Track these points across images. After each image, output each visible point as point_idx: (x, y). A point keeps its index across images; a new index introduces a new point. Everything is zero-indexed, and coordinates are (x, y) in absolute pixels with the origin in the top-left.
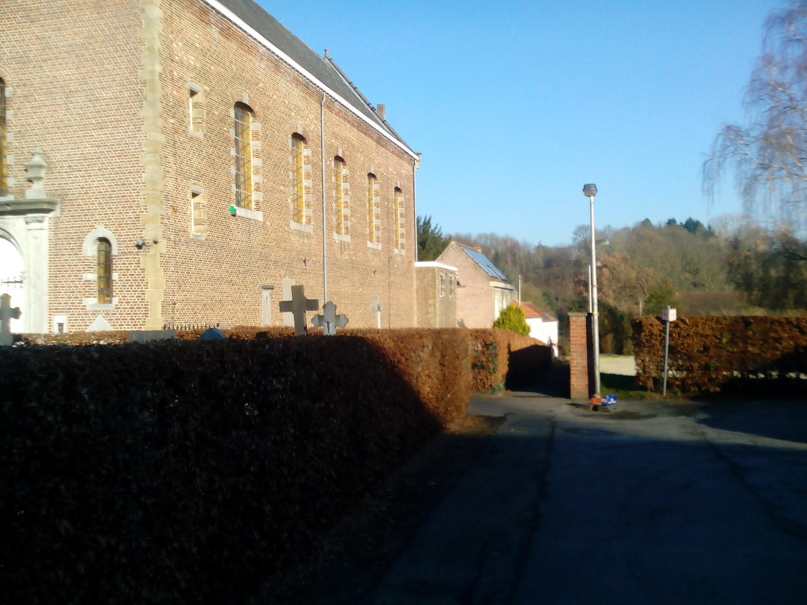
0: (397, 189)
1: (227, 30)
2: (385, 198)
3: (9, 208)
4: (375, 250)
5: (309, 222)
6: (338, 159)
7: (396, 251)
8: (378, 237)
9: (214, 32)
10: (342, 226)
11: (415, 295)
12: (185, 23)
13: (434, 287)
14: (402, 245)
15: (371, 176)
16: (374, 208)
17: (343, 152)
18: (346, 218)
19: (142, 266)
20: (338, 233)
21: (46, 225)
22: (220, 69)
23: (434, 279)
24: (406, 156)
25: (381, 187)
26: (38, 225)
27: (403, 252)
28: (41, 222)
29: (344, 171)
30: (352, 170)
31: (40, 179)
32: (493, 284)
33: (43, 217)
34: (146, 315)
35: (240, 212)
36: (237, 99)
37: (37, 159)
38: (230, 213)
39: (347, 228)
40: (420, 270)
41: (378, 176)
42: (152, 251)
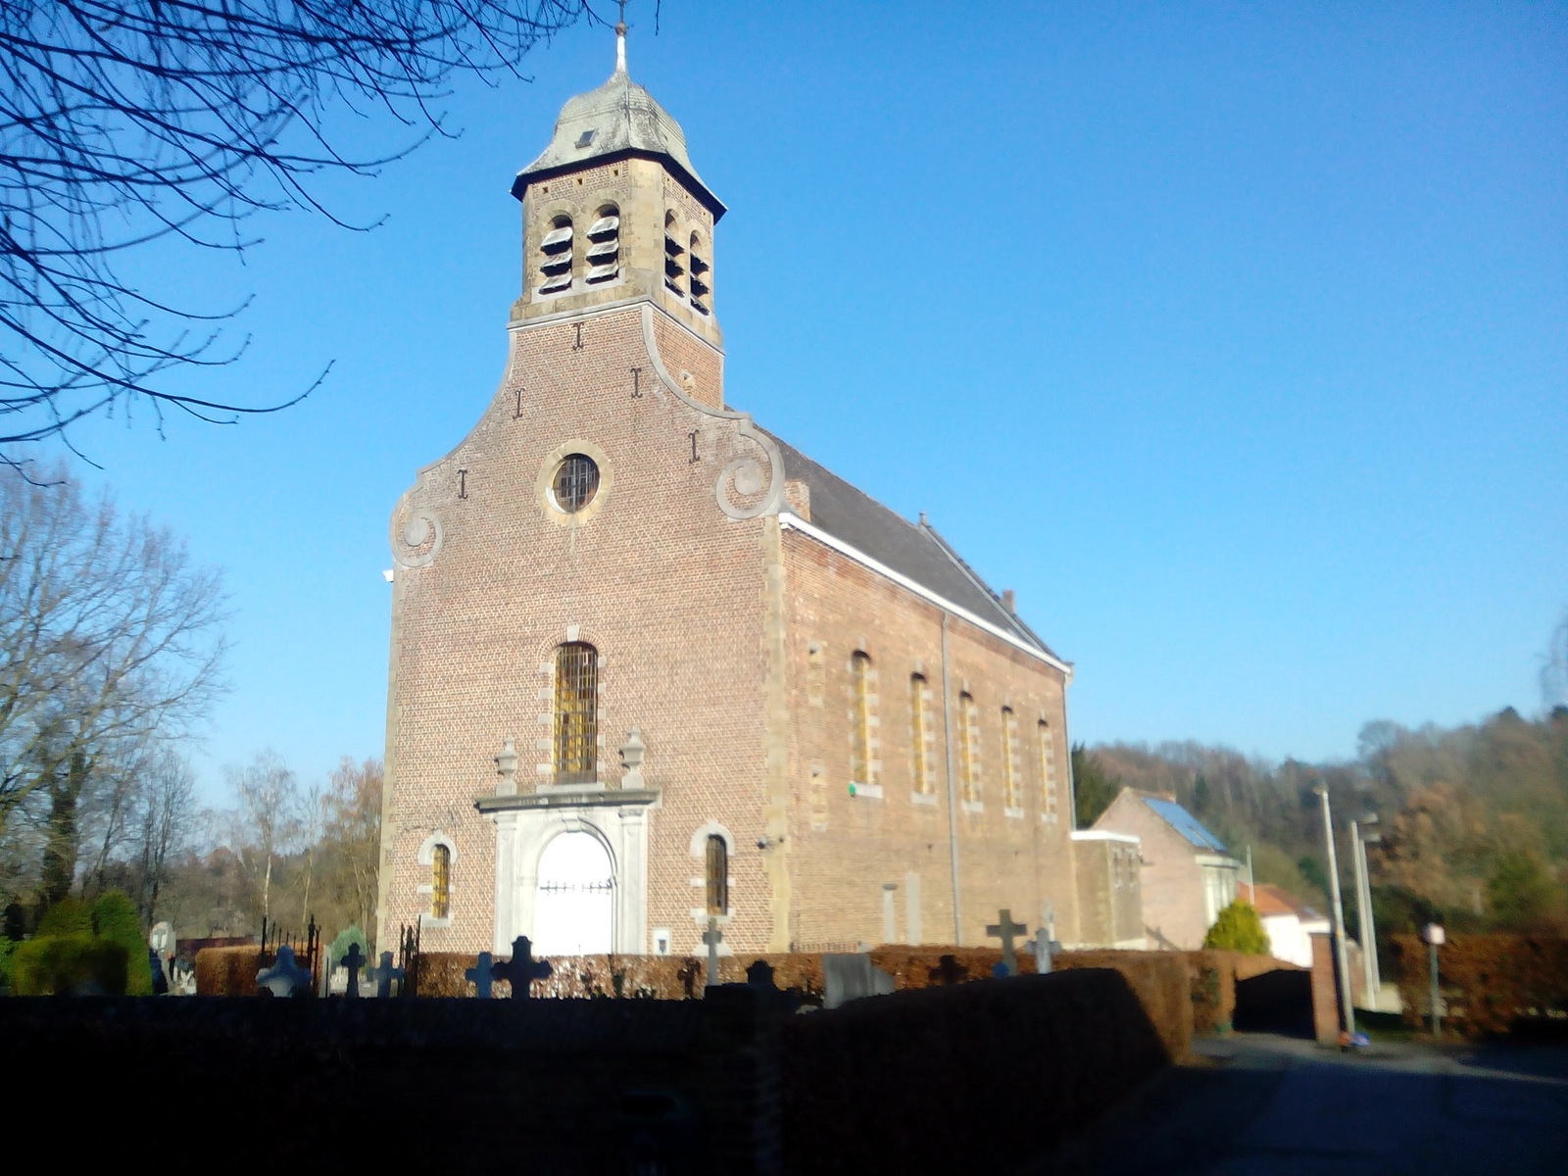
0: (1042, 723)
1: (846, 568)
2: (1026, 739)
3: (602, 799)
4: (1015, 821)
5: (932, 790)
6: (965, 695)
7: (1044, 818)
8: (1018, 800)
9: (831, 572)
10: (971, 789)
11: (1074, 885)
12: (806, 573)
13: (1105, 872)
14: (1052, 807)
15: (1007, 709)
16: (1011, 756)
17: (970, 685)
18: (976, 777)
19: (765, 870)
20: (968, 800)
21: (644, 818)
22: (838, 617)
23: (1104, 858)
24: (1052, 670)
25: (1020, 722)
26: (635, 819)
27: (1055, 819)
28: (639, 815)
29: (971, 710)
30: (982, 708)
31: (637, 763)
32: (1201, 859)
33: (642, 810)
34: (770, 929)
35: (860, 790)
36: (854, 647)
37: (635, 741)
38: (848, 793)
39: (977, 793)
40: (1081, 845)
41: (1015, 709)
42: (777, 852)
